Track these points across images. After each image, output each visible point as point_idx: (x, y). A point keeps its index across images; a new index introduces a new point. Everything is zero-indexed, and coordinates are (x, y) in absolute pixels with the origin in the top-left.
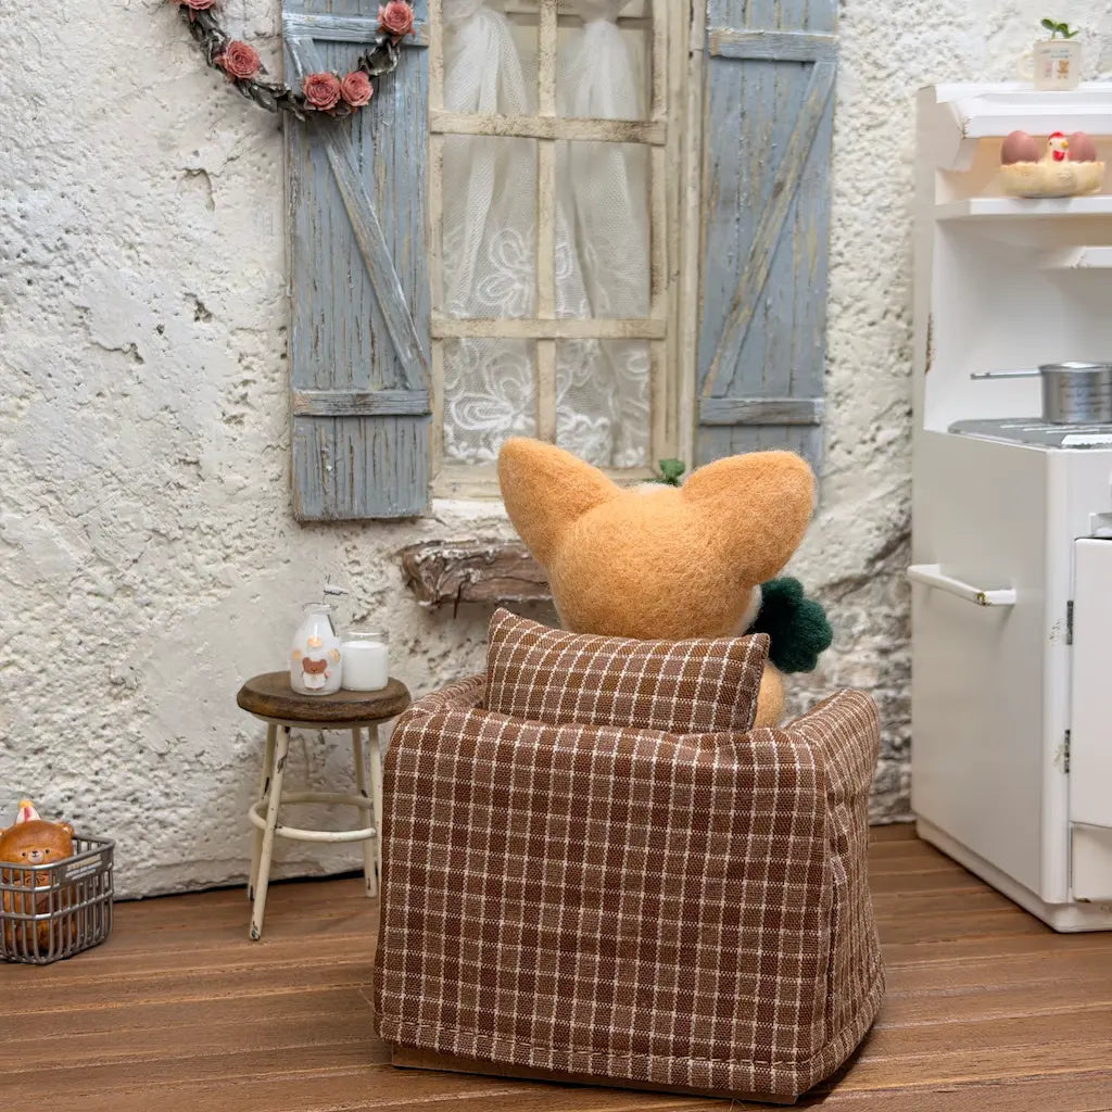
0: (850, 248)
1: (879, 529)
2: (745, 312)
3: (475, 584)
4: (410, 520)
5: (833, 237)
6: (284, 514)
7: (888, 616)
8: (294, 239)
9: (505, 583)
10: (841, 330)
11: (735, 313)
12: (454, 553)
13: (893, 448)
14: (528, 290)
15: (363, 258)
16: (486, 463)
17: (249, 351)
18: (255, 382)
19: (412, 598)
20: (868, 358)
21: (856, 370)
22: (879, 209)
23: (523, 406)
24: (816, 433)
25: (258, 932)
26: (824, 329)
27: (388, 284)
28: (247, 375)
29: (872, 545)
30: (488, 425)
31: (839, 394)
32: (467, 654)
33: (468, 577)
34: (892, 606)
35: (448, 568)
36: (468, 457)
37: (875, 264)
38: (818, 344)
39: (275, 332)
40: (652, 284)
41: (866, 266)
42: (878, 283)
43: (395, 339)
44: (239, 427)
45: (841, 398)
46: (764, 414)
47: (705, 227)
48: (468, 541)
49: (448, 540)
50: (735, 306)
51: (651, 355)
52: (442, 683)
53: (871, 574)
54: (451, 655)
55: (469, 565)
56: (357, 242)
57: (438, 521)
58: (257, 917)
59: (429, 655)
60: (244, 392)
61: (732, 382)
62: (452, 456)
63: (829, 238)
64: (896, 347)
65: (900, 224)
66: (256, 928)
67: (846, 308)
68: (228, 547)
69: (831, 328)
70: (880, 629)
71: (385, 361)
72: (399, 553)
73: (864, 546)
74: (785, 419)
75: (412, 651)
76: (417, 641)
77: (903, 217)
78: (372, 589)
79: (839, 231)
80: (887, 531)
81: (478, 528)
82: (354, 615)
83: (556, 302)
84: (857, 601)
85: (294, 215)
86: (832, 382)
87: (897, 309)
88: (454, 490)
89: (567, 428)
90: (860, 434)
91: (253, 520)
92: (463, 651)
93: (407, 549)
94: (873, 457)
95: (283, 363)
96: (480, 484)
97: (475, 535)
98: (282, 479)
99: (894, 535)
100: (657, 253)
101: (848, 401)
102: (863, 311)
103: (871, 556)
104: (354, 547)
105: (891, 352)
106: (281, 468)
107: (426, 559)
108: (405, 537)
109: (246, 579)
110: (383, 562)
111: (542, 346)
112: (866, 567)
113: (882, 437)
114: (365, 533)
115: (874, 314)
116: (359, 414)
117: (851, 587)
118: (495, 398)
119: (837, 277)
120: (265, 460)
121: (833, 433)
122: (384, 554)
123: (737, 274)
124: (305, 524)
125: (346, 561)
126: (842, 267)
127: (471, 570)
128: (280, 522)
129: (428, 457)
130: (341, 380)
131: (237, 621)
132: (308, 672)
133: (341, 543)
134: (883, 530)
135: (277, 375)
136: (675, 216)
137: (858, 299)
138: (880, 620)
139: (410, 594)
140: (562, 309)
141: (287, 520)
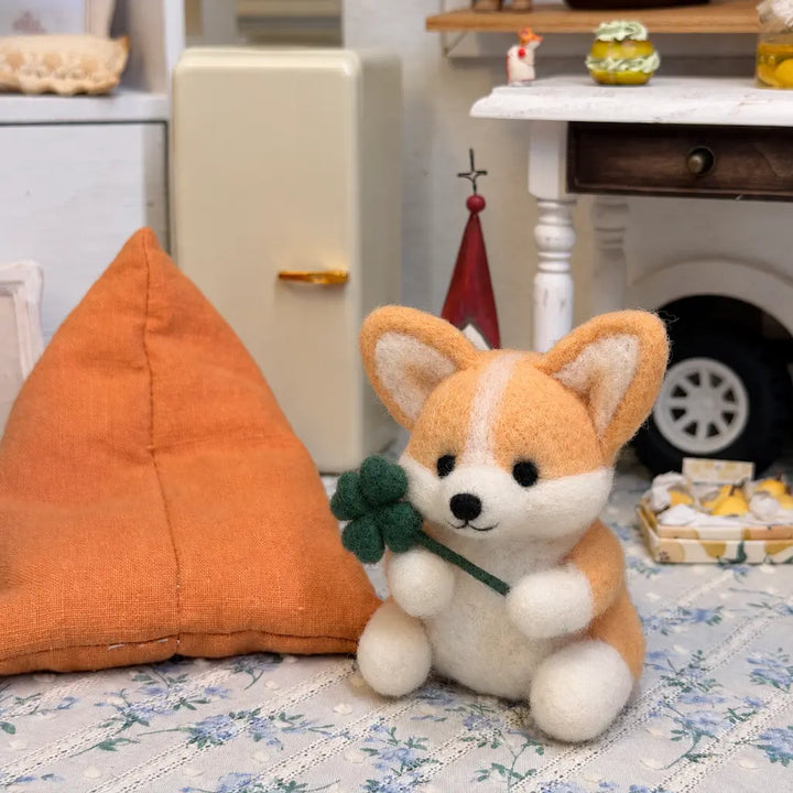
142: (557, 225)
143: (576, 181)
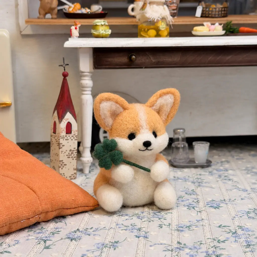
142: (88, 80)
143: (96, 66)
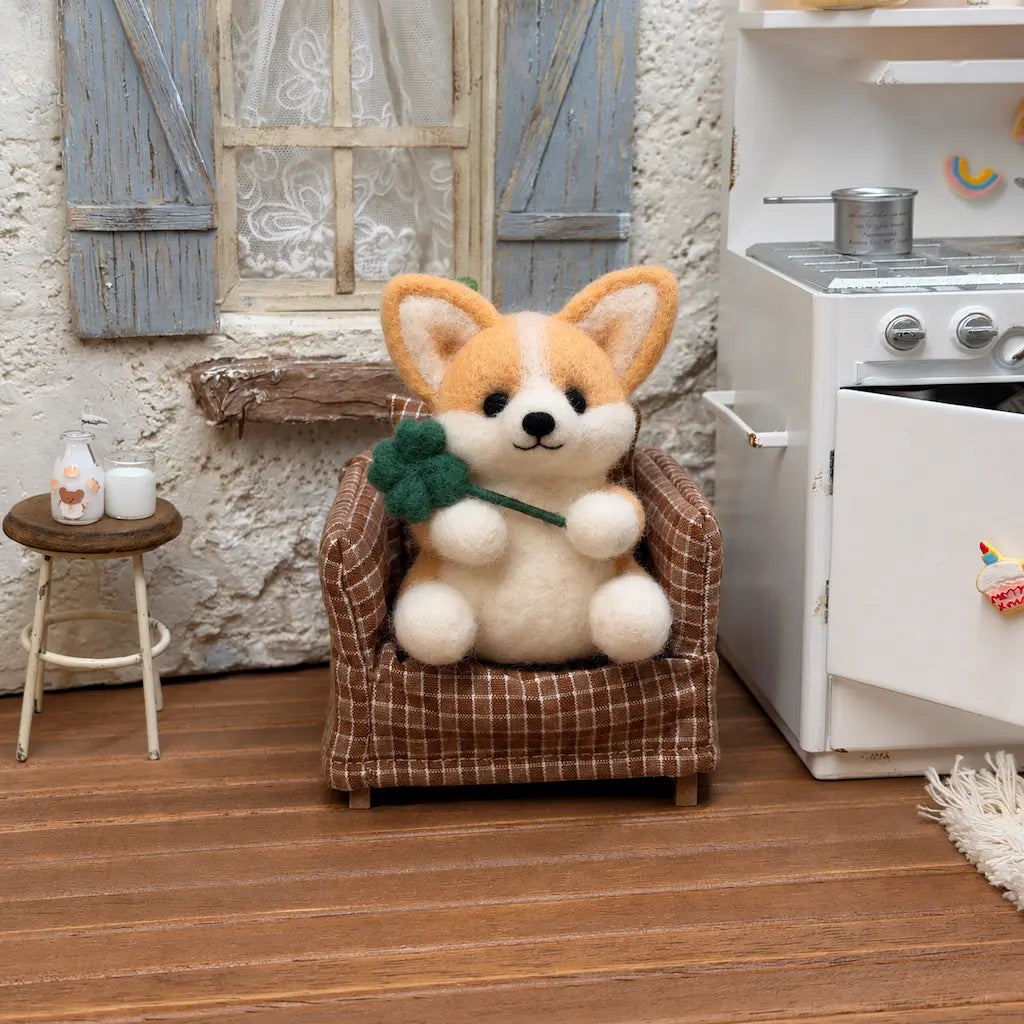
0: (660, 53)
1: (689, 346)
2: (546, 123)
3: (260, 405)
4: (199, 338)
5: (643, 40)
6: (65, 330)
7: (698, 434)
8: (63, 46)
9: (291, 404)
10: (652, 140)
11: (534, 123)
12: (240, 373)
13: (706, 263)
14: (326, 94)
15: (139, 66)
16: (284, 275)
17: (21, 162)
18: (28, 195)
19: (201, 415)
20: (681, 170)
21: (667, 183)
22: (693, 11)
23: (321, 217)
24: (623, 248)
25: (25, 754)
26: (632, 139)
27: (165, 93)
28: (20, 188)
29: (681, 363)
30: (286, 236)
31: (648, 208)
32: (260, 470)
33: (253, 398)
34: (704, 423)
35: (232, 389)
36: (266, 269)
37: (689, 70)
38: (624, 156)
39: (49, 144)
40: (455, 90)
41: (679, 72)
42: (692, 89)
43: (175, 151)
44: (14, 241)
45: (650, 211)
46: (565, 229)
47: (504, 29)
48: (261, 358)
49: (239, 357)
50: (536, 115)
51: (454, 164)
52: (235, 499)
53: (680, 392)
54: (243, 472)
55: (253, 386)
56: (132, 49)
57: (229, 337)
58: (23, 740)
59: (221, 472)
60: (18, 206)
61: (532, 196)
62: (248, 267)
63: (638, 42)
64: (710, 157)
65: (716, 26)
66: (22, 750)
67: (657, 117)
68: (7, 364)
69: (642, 137)
70: (690, 446)
71: (165, 173)
72: (189, 370)
73: (673, 364)
74: (589, 234)
75: (204, 467)
76: (208, 458)
77: (719, 20)
78: (160, 406)
79: (650, 34)
80: (697, 348)
81: (270, 345)
82: (142, 433)
83: (353, 108)
84: (666, 418)
85: (62, 19)
86: (640, 195)
87: (710, 117)
88: (250, 305)
89: (368, 239)
90: (671, 247)
91: (33, 337)
92: (255, 468)
93: (196, 366)
94: (685, 272)
95: (58, 174)
96: (277, 299)
97: (267, 352)
98: (61, 294)
99: (705, 352)
100: (459, 56)
101: (658, 215)
102: (675, 119)
103: (681, 373)
104: (141, 364)
105: (705, 162)
106: (59, 285)
107: (212, 379)
108: (194, 354)
109: (28, 395)
110: (171, 379)
111: (338, 155)
112: (675, 384)
113: (694, 251)
114: (151, 349)
115: (687, 122)
116: (137, 229)
117: (661, 403)
118: (292, 207)
119: (647, 83)
120: (42, 275)
121: (643, 247)
122: (173, 372)
123: (538, 82)
124: (85, 341)
125: (133, 378)
126: (653, 72)
127: (255, 391)
128: (61, 339)
129: (215, 273)
130: (119, 193)
131: (19, 437)
132: (65, 502)
133: (128, 359)
134: (694, 347)
135: (51, 188)
136: (478, 18)
137: (668, 108)
138: (691, 437)
139: (200, 411)
140: (359, 116)
141: (68, 338)
